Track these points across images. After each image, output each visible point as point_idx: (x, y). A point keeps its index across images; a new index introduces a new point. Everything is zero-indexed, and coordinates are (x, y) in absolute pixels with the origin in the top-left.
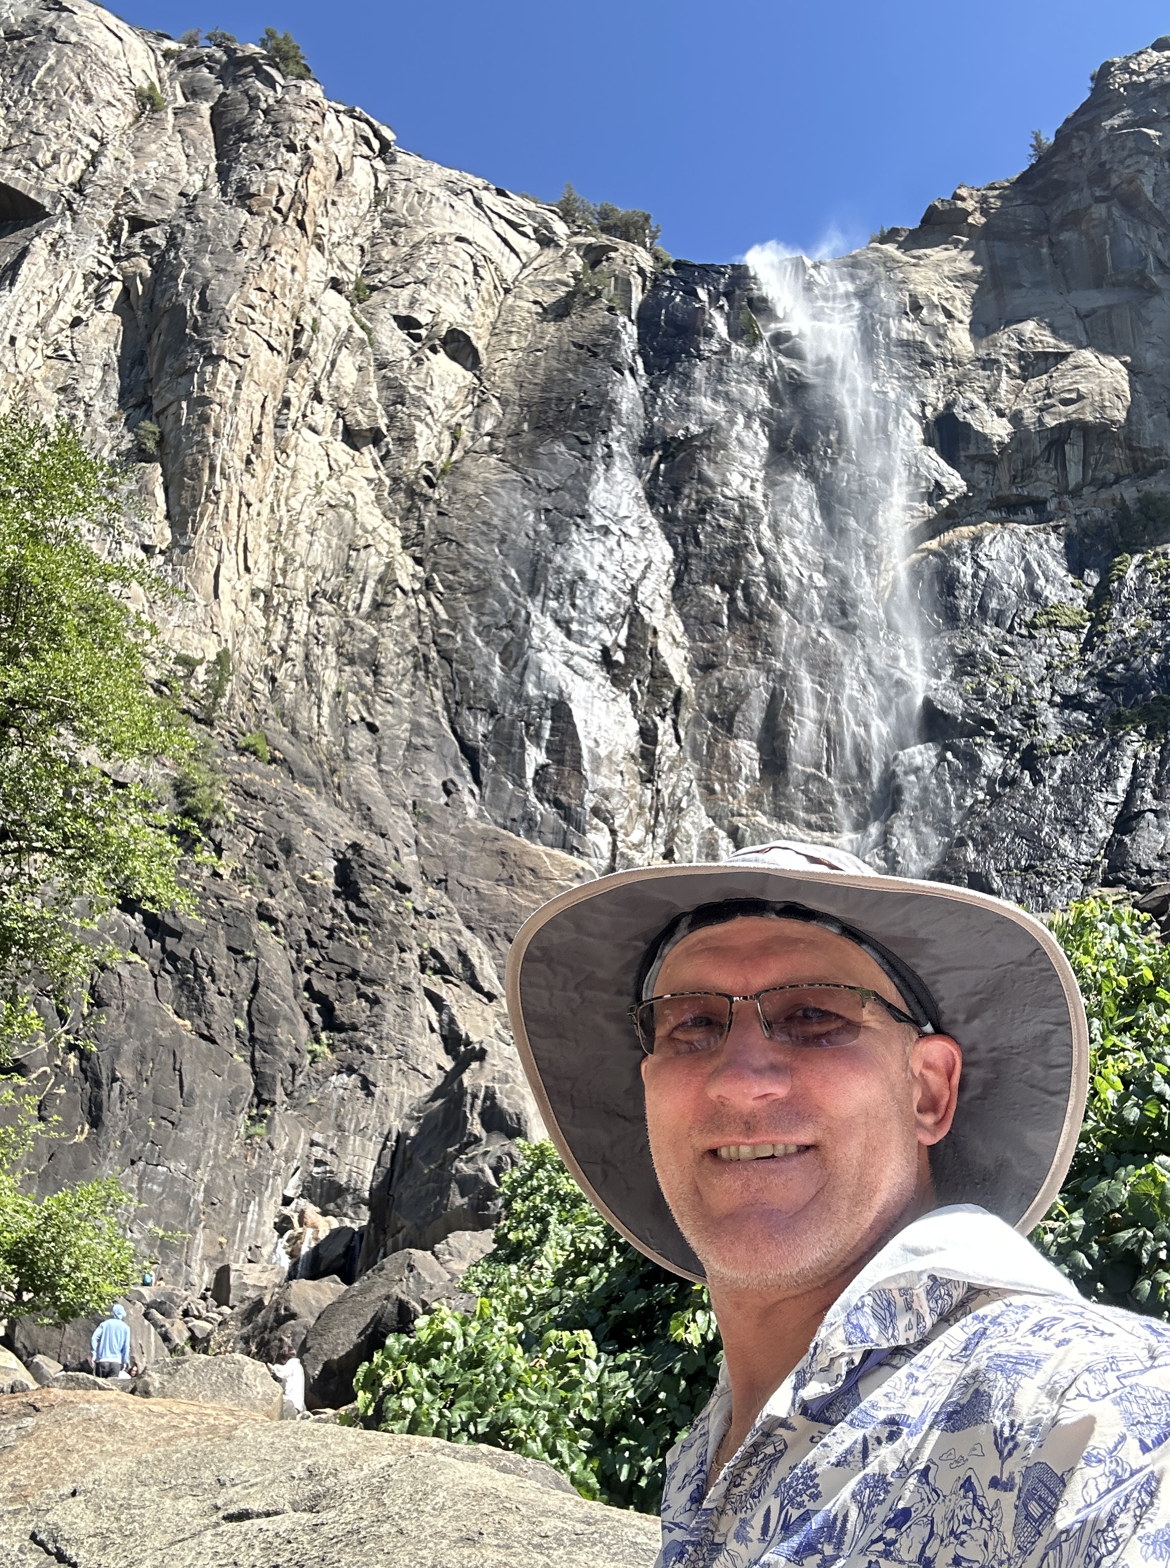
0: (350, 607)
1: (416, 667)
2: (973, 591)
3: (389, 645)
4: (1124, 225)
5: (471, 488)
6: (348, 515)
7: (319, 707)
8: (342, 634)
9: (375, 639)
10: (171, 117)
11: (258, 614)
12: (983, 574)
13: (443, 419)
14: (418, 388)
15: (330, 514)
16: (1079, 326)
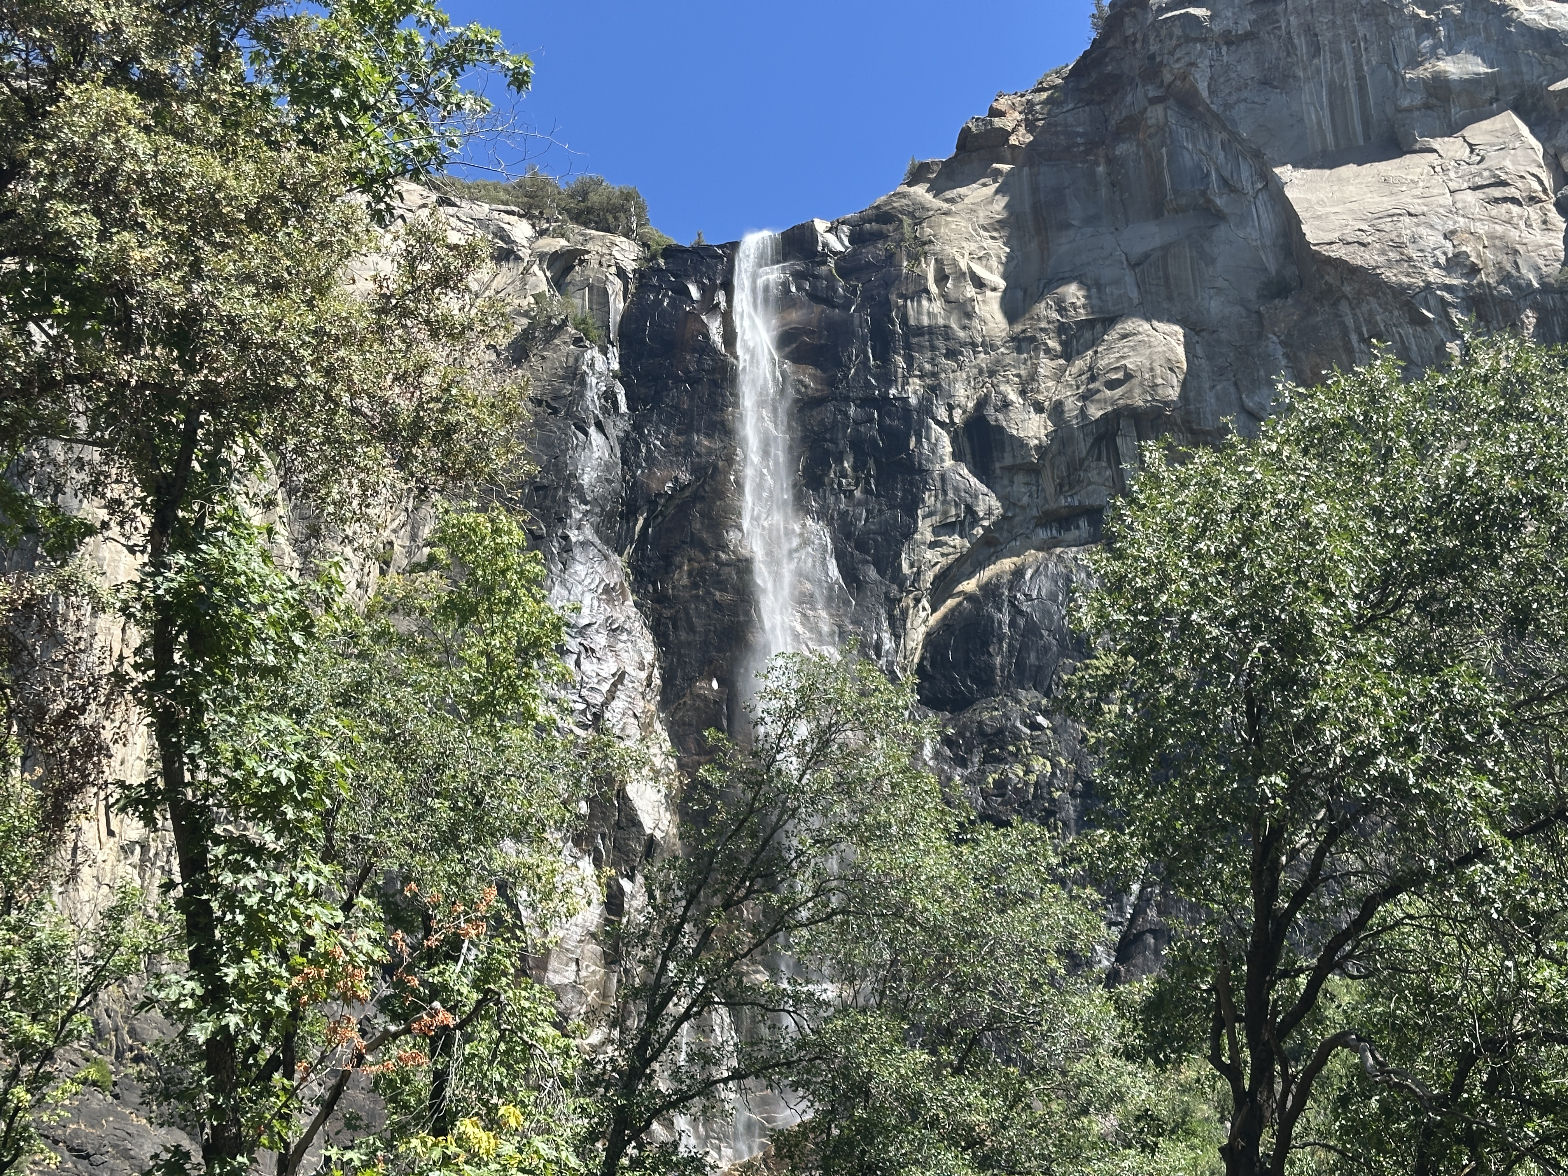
2: (1010, 645)
4: (1182, 132)
12: (1021, 622)
16: (1129, 279)
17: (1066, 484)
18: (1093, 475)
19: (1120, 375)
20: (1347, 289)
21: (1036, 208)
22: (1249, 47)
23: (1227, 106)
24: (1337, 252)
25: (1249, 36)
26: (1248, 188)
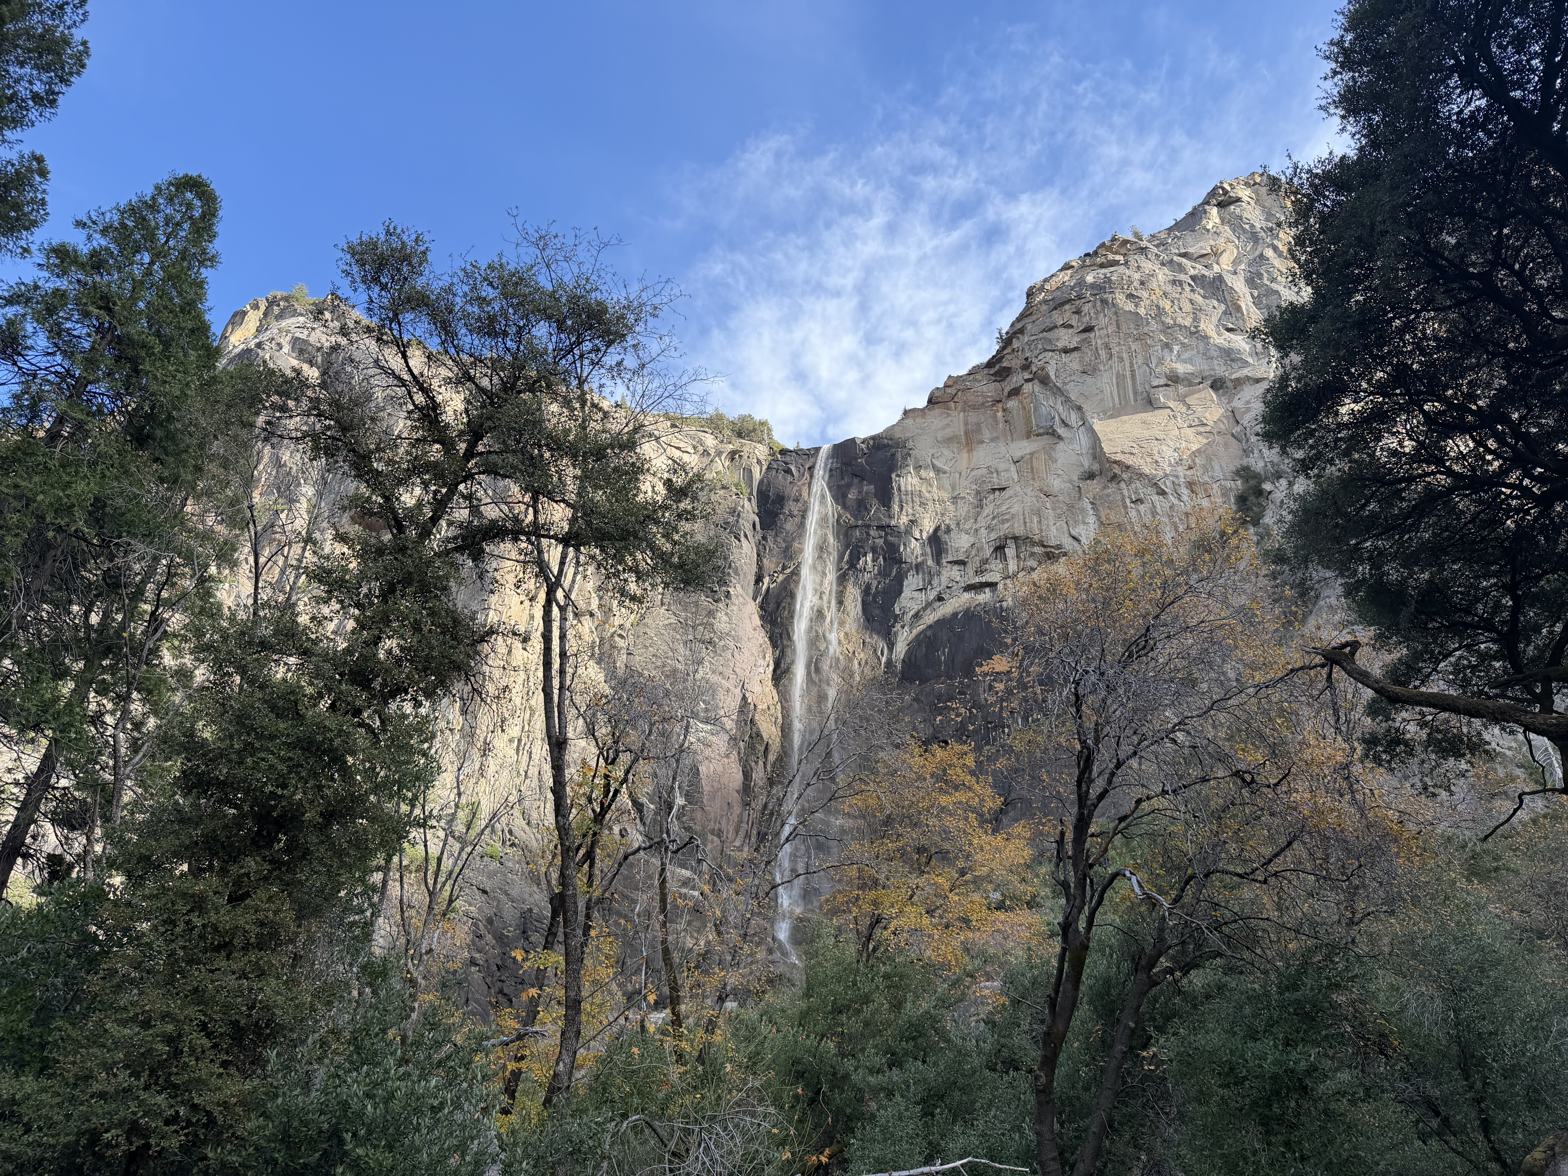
4: (1041, 396)
11: (513, 753)
16: (1013, 468)
17: (979, 572)
18: (993, 566)
19: (1008, 517)
20: (1124, 476)
21: (966, 433)
22: (1075, 354)
23: (1065, 384)
24: (1119, 457)
25: (1076, 349)
26: (1074, 425)
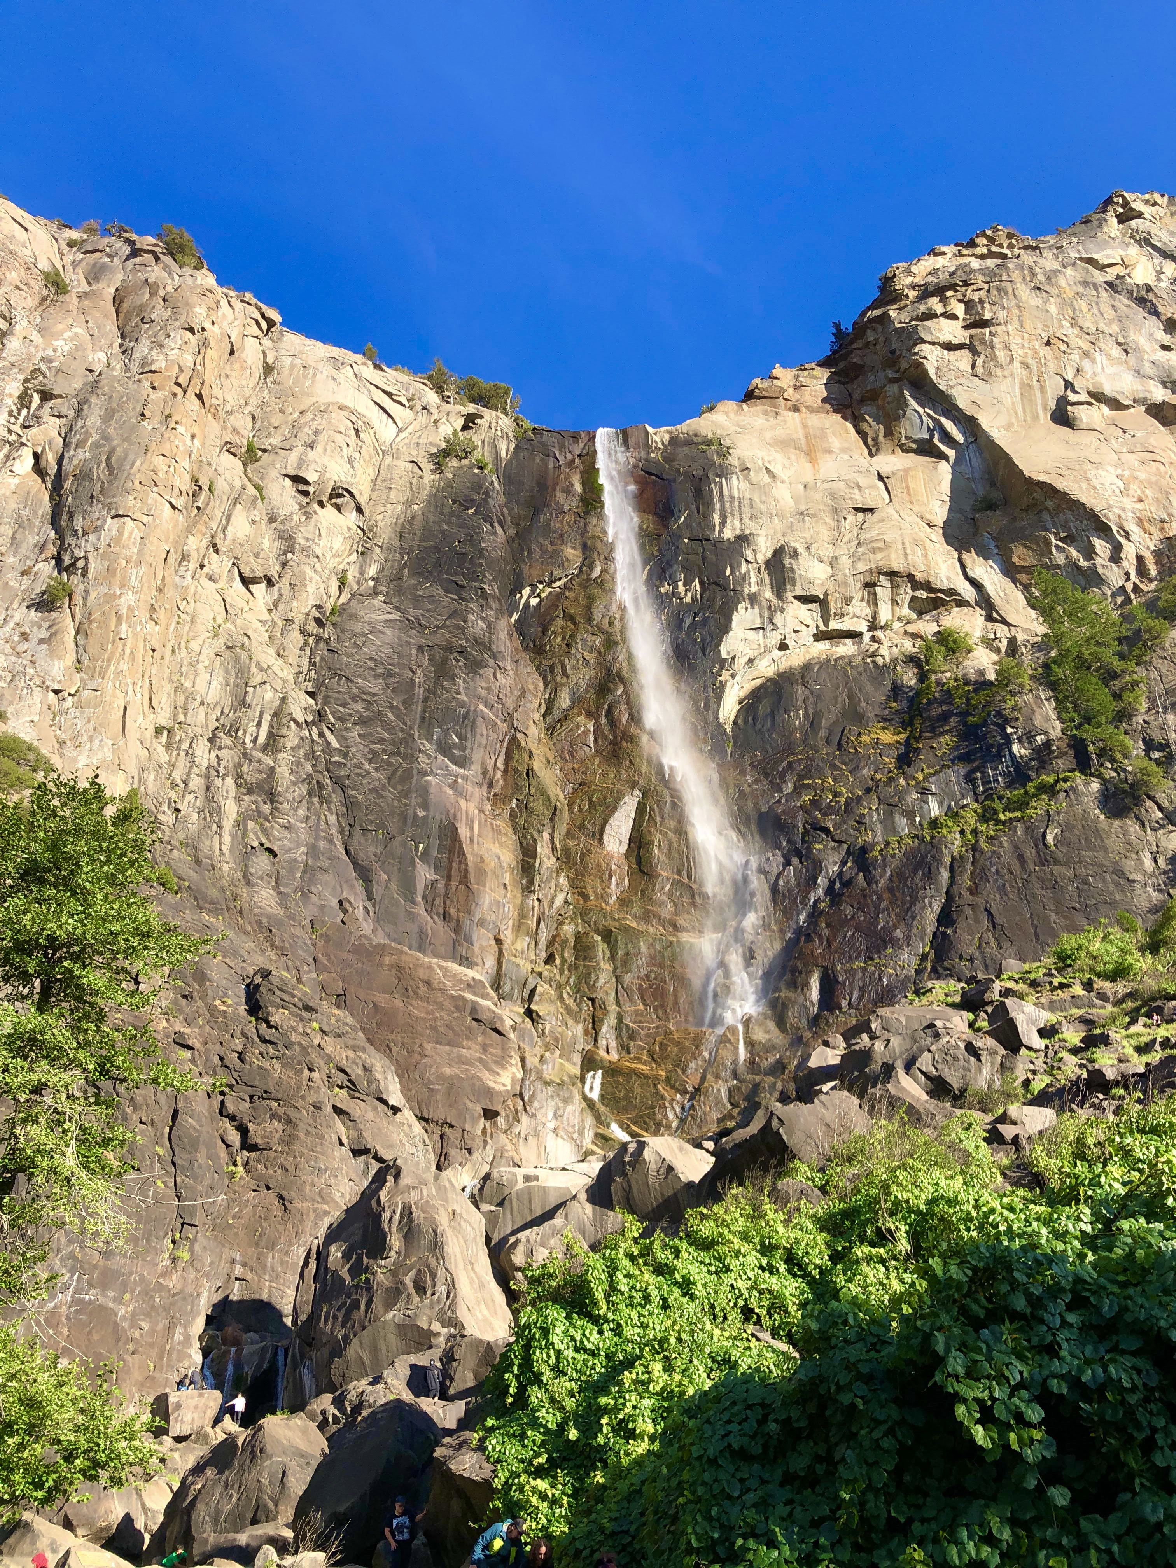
0: (248, 740)
1: (310, 794)
2: (805, 714)
3: (284, 773)
4: (914, 401)
5: (358, 628)
6: (244, 656)
7: (220, 835)
8: (239, 765)
9: (272, 769)
10: (75, 300)
11: (161, 750)
12: (813, 699)
13: (330, 566)
14: (307, 540)
15: (227, 654)
16: (881, 485)
17: (839, 615)
18: (858, 610)
19: (881, 545)
21: (807, 436)
22: (964, 352)
23: (950, 387)
25: (964, 346)
26: (963, 440)
